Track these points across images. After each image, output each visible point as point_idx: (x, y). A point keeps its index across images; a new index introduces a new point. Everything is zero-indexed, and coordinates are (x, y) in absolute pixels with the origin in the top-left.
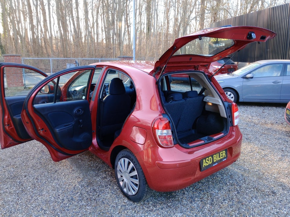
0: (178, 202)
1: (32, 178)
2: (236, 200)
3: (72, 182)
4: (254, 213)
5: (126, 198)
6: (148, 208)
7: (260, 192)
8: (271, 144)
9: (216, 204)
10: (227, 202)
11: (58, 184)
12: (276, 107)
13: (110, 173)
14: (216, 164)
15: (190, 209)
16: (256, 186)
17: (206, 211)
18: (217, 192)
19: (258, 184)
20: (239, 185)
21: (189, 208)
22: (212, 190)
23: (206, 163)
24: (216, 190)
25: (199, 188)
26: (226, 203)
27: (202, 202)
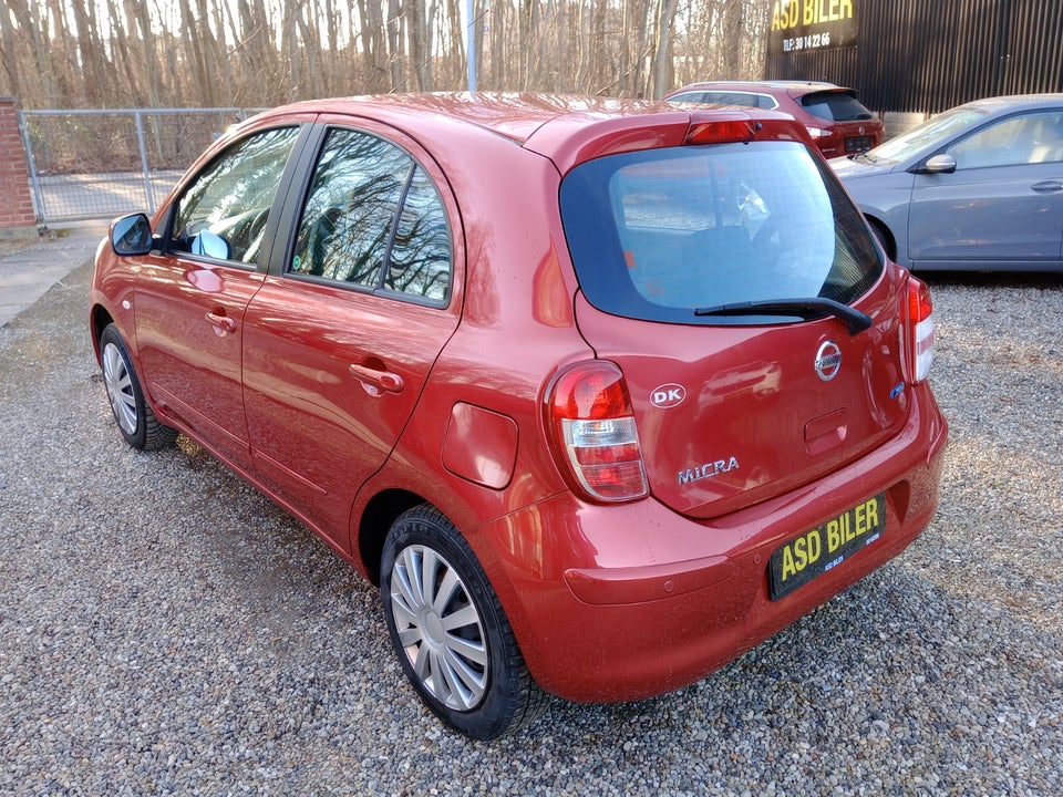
0: (668, 731)
1: (29, 630)
2: (926, 717)
3: (201, 645)
4: (1011, 780)
5: (436, 720)
6: (534, 766)
7: (1026, 670)
8: (1043, 446)
9: (839, 740)
10: (886, 726)
11: (139, 653)
12: (1042, 289)
13: (368, 599)
14: (835, 563)
15: (724, 769)
16: (1006, 641)
17: (796, 773)
18: (839, 677)
19: (1014, 633)
20: (933, 640)
21: (716, 760)
22: (813, 668)
23: (796, 559)
24: (833, 665)
25: (758, 659)
26: (881, 730)
27: (776, 730)
